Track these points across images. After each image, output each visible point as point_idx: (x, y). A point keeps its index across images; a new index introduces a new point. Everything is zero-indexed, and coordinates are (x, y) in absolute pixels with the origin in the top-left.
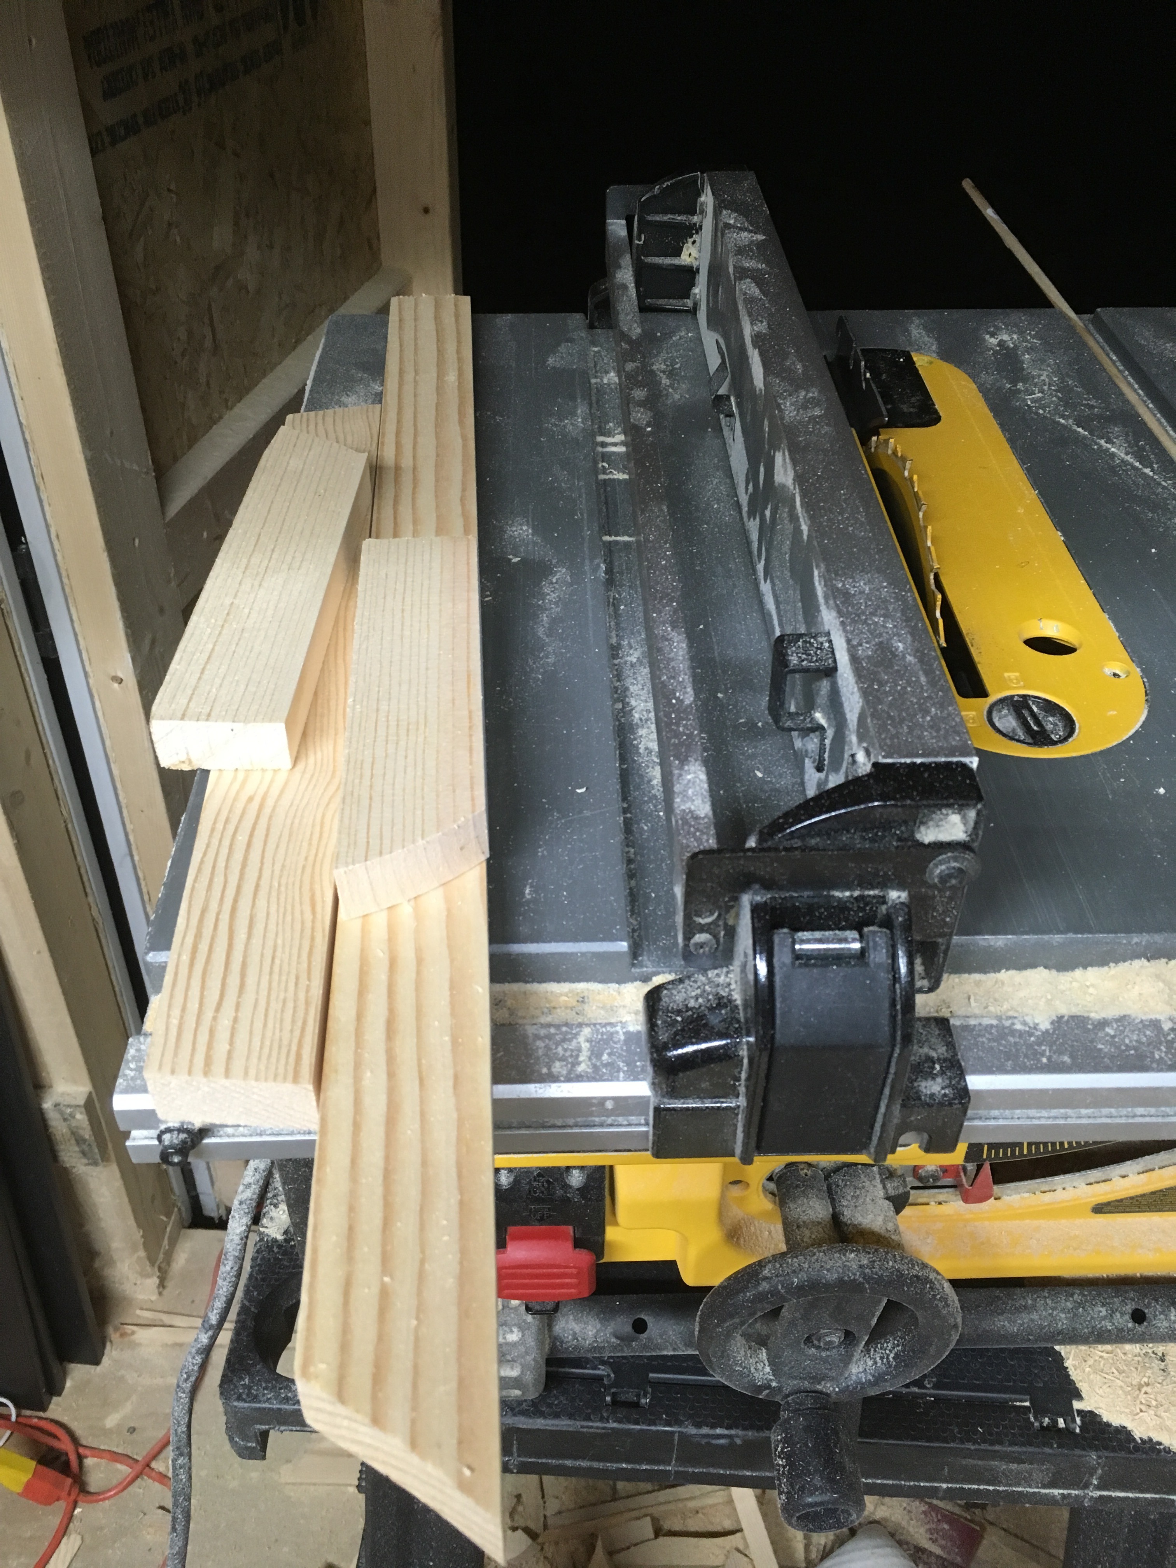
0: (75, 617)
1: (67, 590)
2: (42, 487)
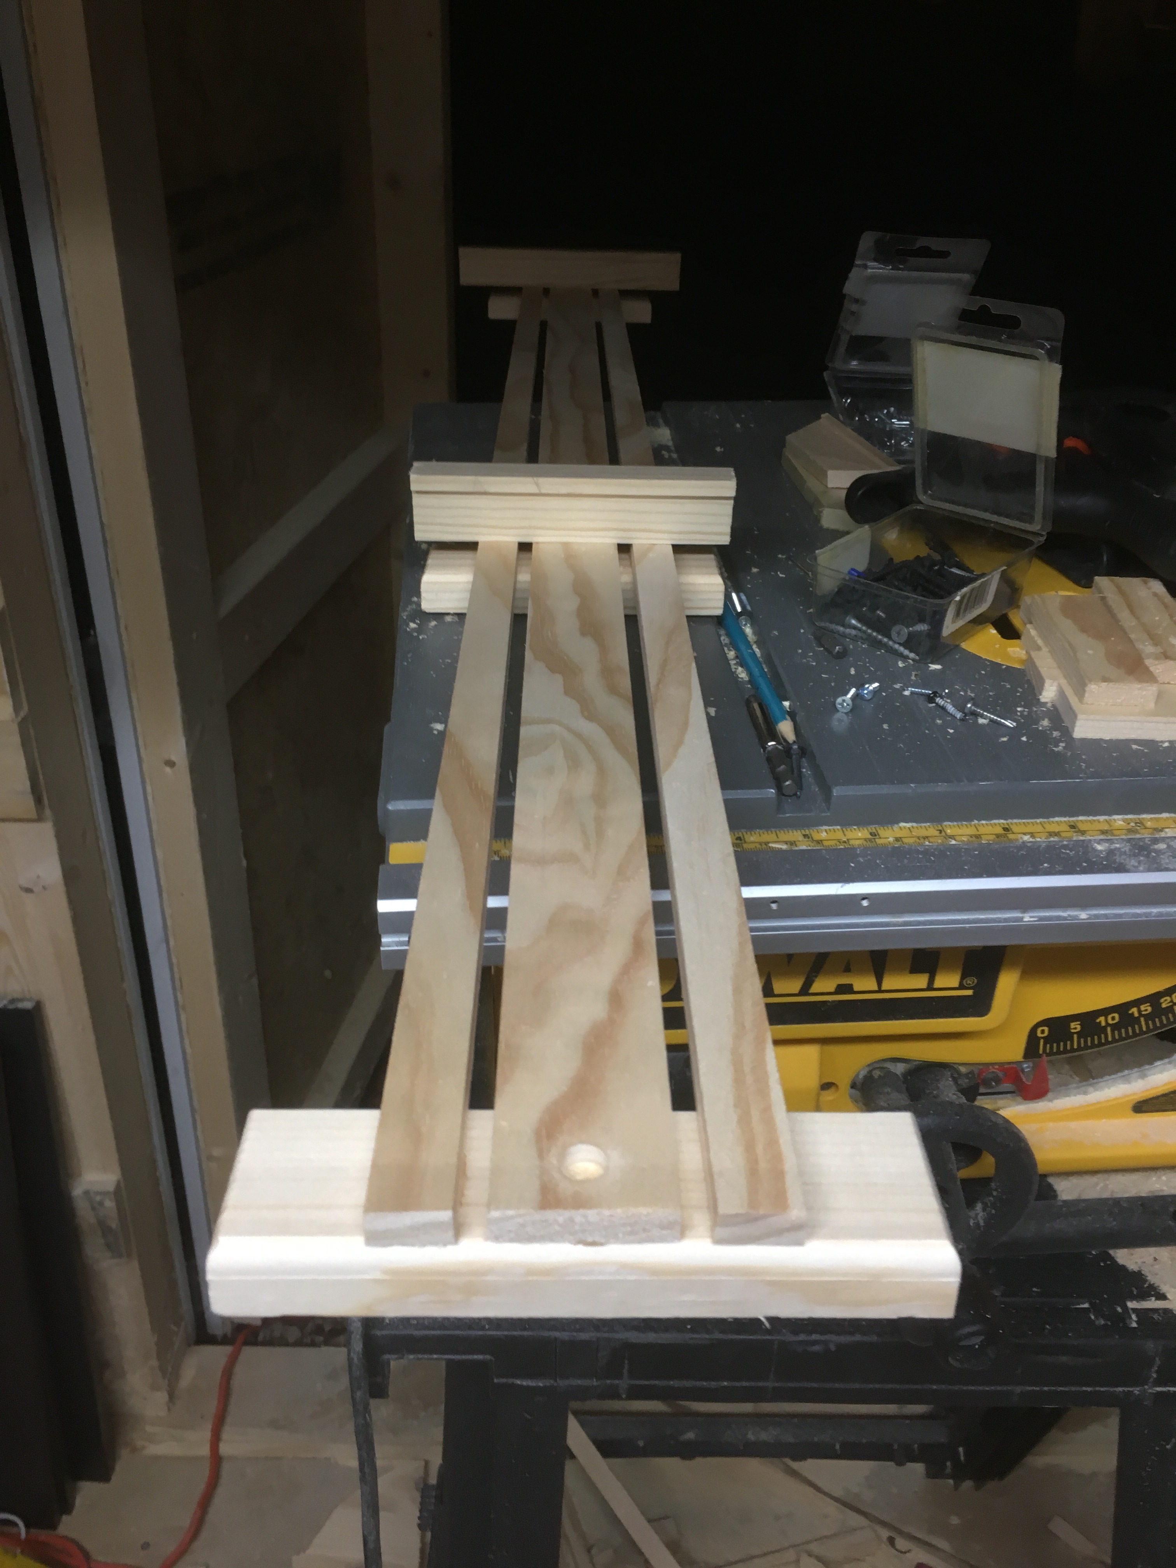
1: (130, 677)
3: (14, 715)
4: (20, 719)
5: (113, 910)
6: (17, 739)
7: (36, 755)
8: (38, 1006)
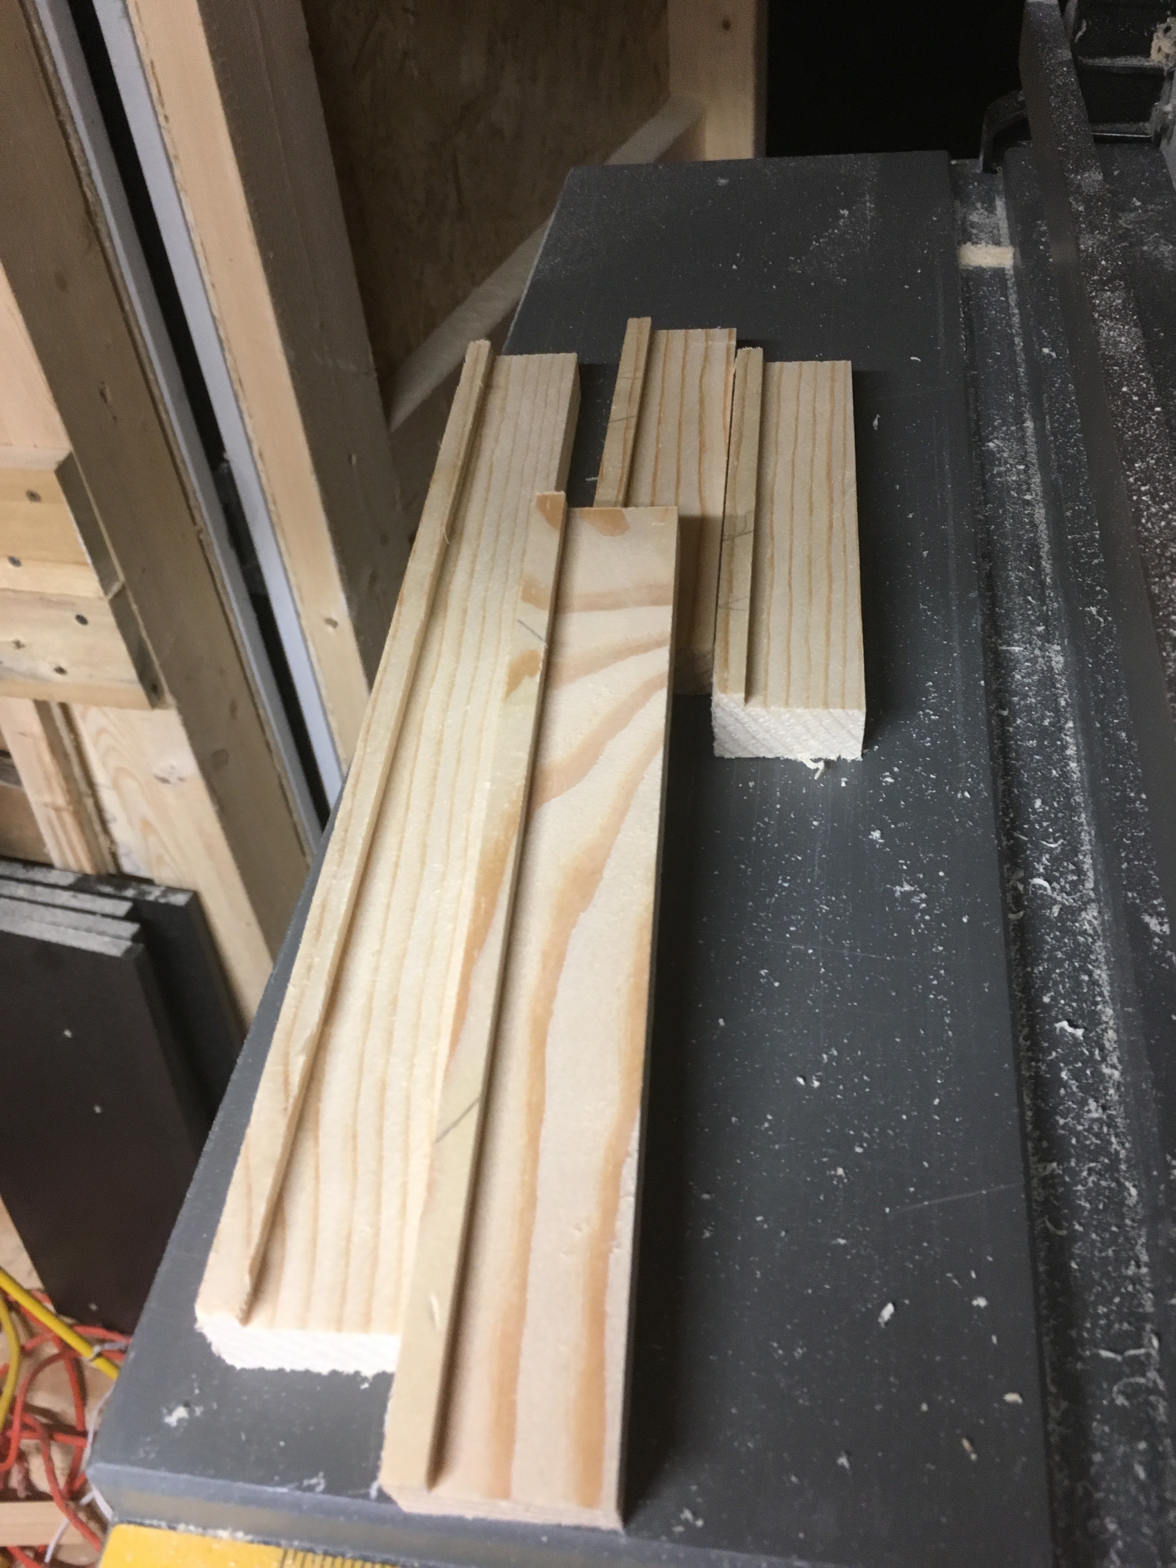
0: (283, 549)
1: (274, 518)
2: (241, 395)
3: (101, 593)
4: (110, 596)
5: (284, 782)
6: (110, 620)
7: (144, 634)
8: (195, 898)
